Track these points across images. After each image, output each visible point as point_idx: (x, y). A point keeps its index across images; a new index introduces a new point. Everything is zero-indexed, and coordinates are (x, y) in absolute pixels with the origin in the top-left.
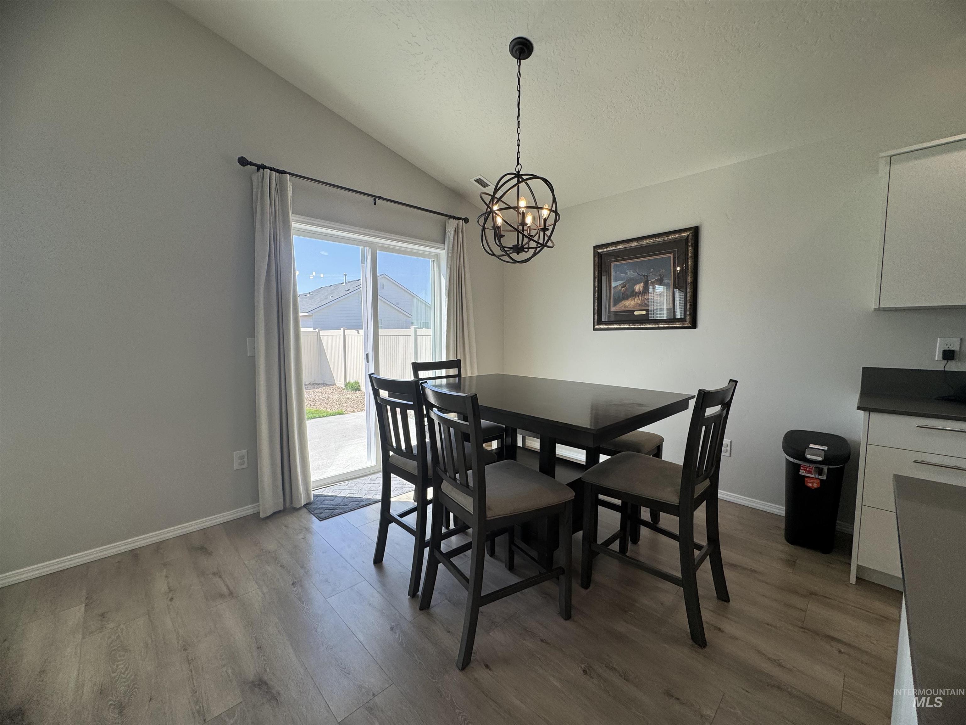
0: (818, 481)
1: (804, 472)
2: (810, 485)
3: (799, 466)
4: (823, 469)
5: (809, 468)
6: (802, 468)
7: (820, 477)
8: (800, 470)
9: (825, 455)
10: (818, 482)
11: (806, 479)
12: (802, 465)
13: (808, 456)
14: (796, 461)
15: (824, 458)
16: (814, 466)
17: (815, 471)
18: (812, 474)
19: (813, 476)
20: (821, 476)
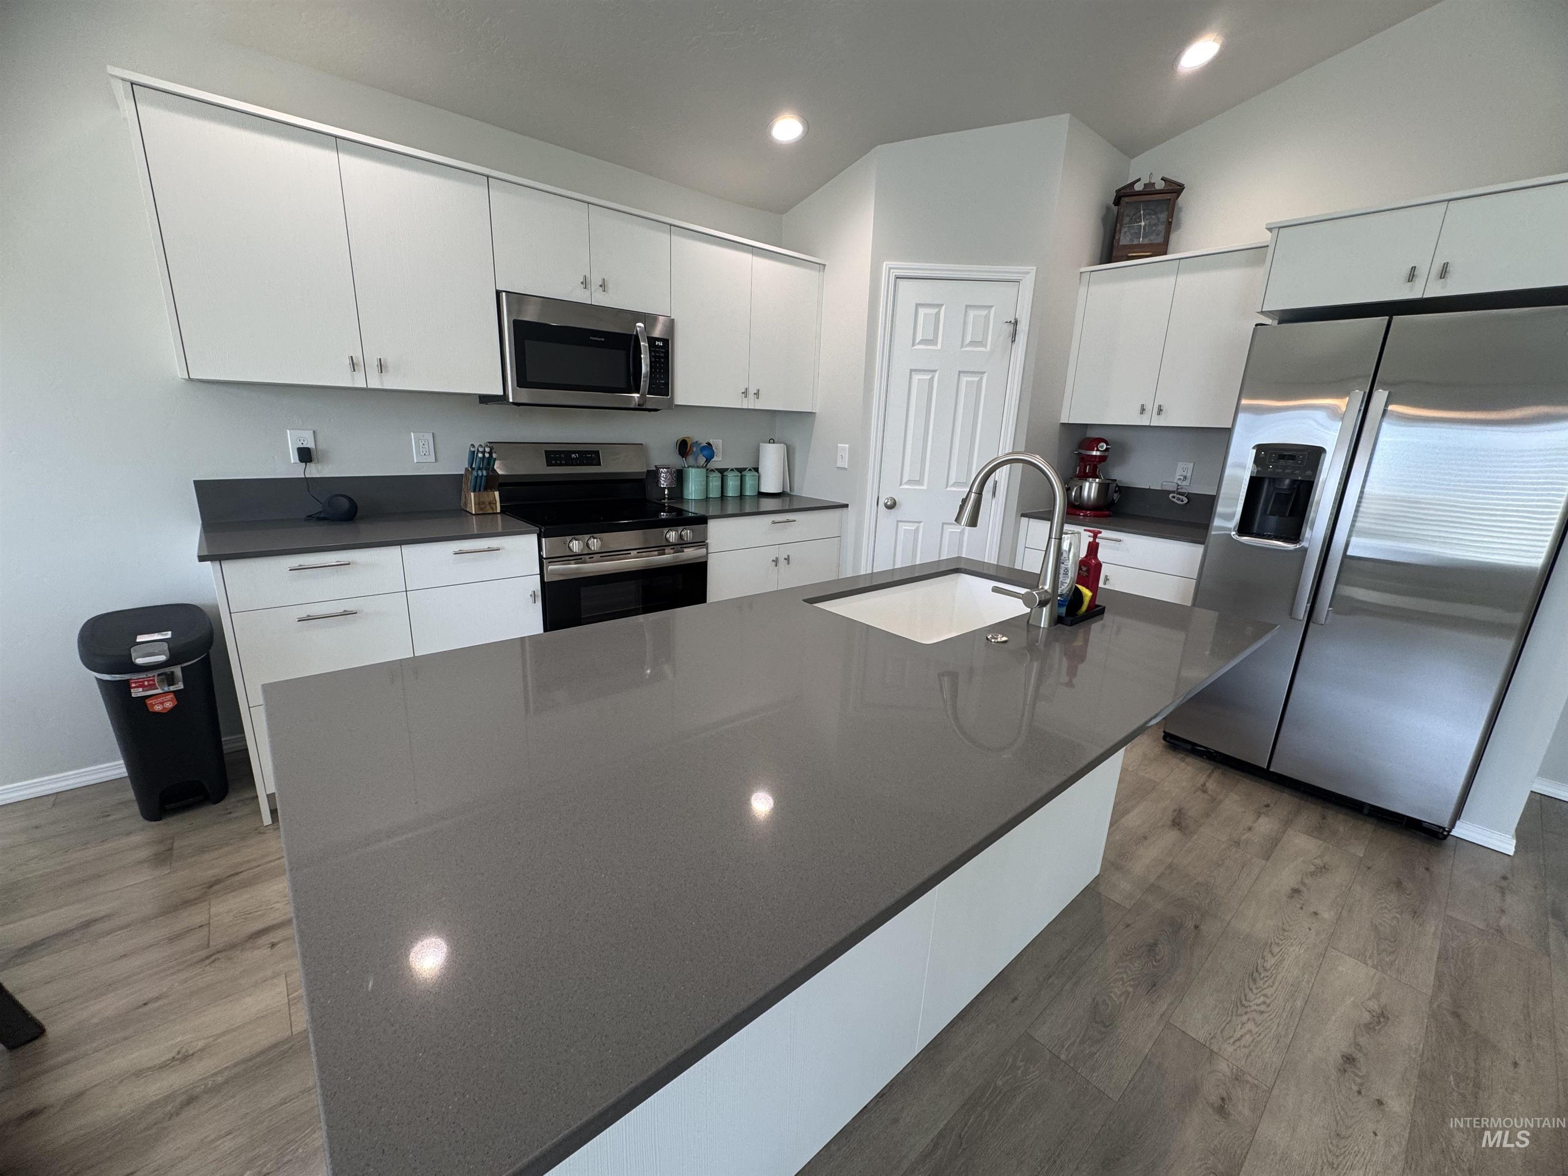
0: (172, 696)
1: (141, 689)
2: (158, 708)
3: (126, 685)
4: (173, 673)
5: (148, 681)
6: (133, 685)
7: (172, 688)
8: (132, 690)
9: (169, 648)
10: (172, 698)
11: (149, 702)
12: (131, 679)
13: (140, 661)
14: (118, 677)
15: (168, 654)
16: (156, 674)
17: (161, 682)
18: (157, 689)
19: (159, 691)
20: (174, 687)
